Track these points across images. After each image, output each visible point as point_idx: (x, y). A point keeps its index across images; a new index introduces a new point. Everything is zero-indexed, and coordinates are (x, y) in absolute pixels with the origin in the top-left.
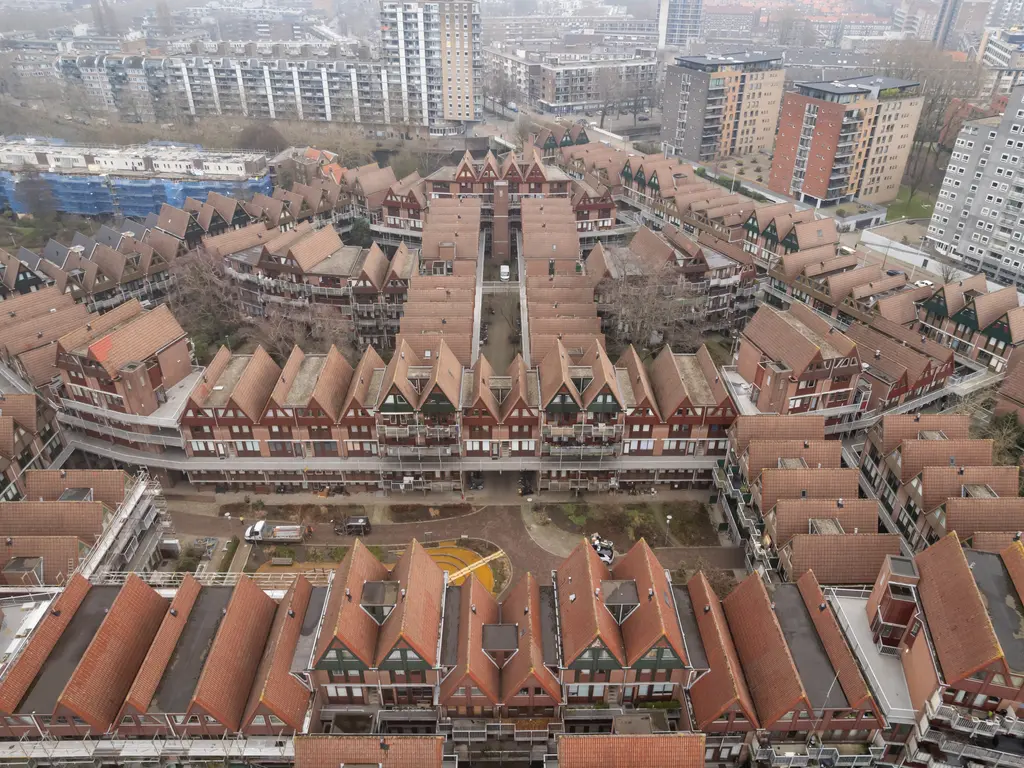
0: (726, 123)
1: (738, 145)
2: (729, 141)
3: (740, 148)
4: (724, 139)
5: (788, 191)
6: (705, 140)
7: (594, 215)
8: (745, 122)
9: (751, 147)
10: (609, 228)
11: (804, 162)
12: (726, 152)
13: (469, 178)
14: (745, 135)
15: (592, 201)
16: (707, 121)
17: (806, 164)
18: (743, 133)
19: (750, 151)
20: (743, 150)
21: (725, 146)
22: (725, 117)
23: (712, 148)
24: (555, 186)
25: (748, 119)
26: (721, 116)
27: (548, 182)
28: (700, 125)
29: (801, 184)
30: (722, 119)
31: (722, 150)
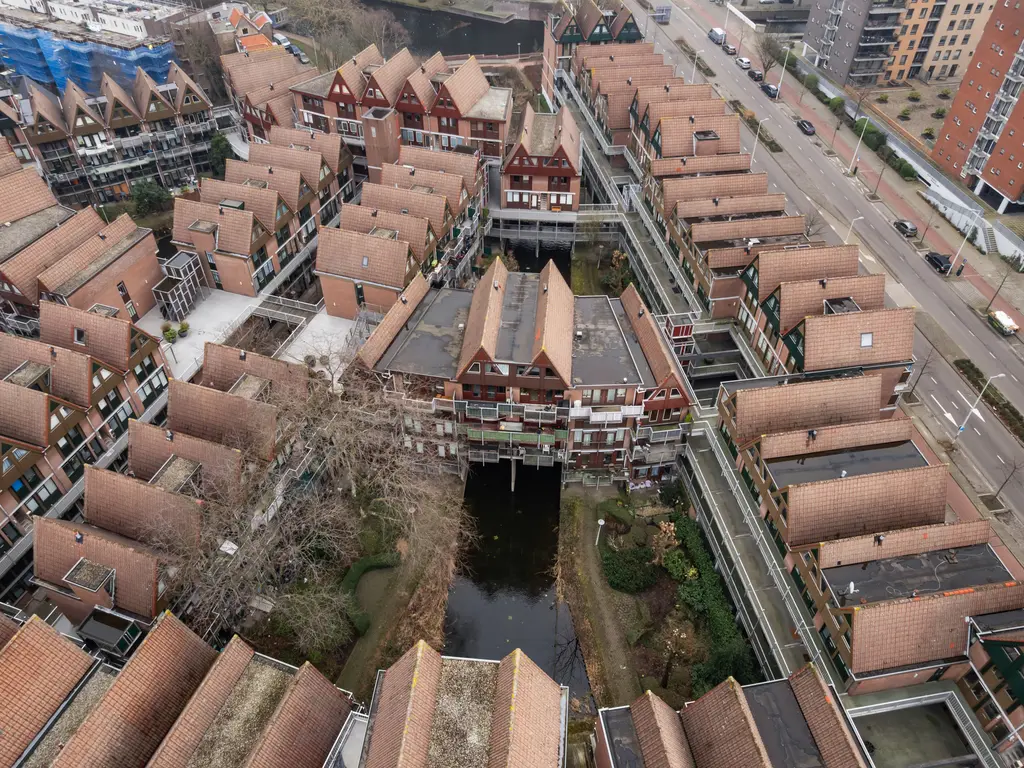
0: (910, 23)
1: (928, 63)
2: (912, 54)
3: (932, 69)
4: (903, 49)
5: (959, 170)
6: (863, 52)
7: (540, 185)
8: (952, 24)
9: (954, 68)
10: (566, 208)
11: (999, 123)
12: (901, 72)
13: (345, 95)
14: (947, 47)
15: (535, 161)
16: (871, 17)
17: (1001, 128)
18: (942, 41)
19: (951, 74)
20: (936, 73)
21: (902, 63)
22: (911, 12)
23: (876, 66)
24: (480, 127)
25: (960, 16)
26: (903, 11)
27: (467, 119)
28: (856, 23)
29: (983, 164)
30: (903, 16)
31: (895, 69)
